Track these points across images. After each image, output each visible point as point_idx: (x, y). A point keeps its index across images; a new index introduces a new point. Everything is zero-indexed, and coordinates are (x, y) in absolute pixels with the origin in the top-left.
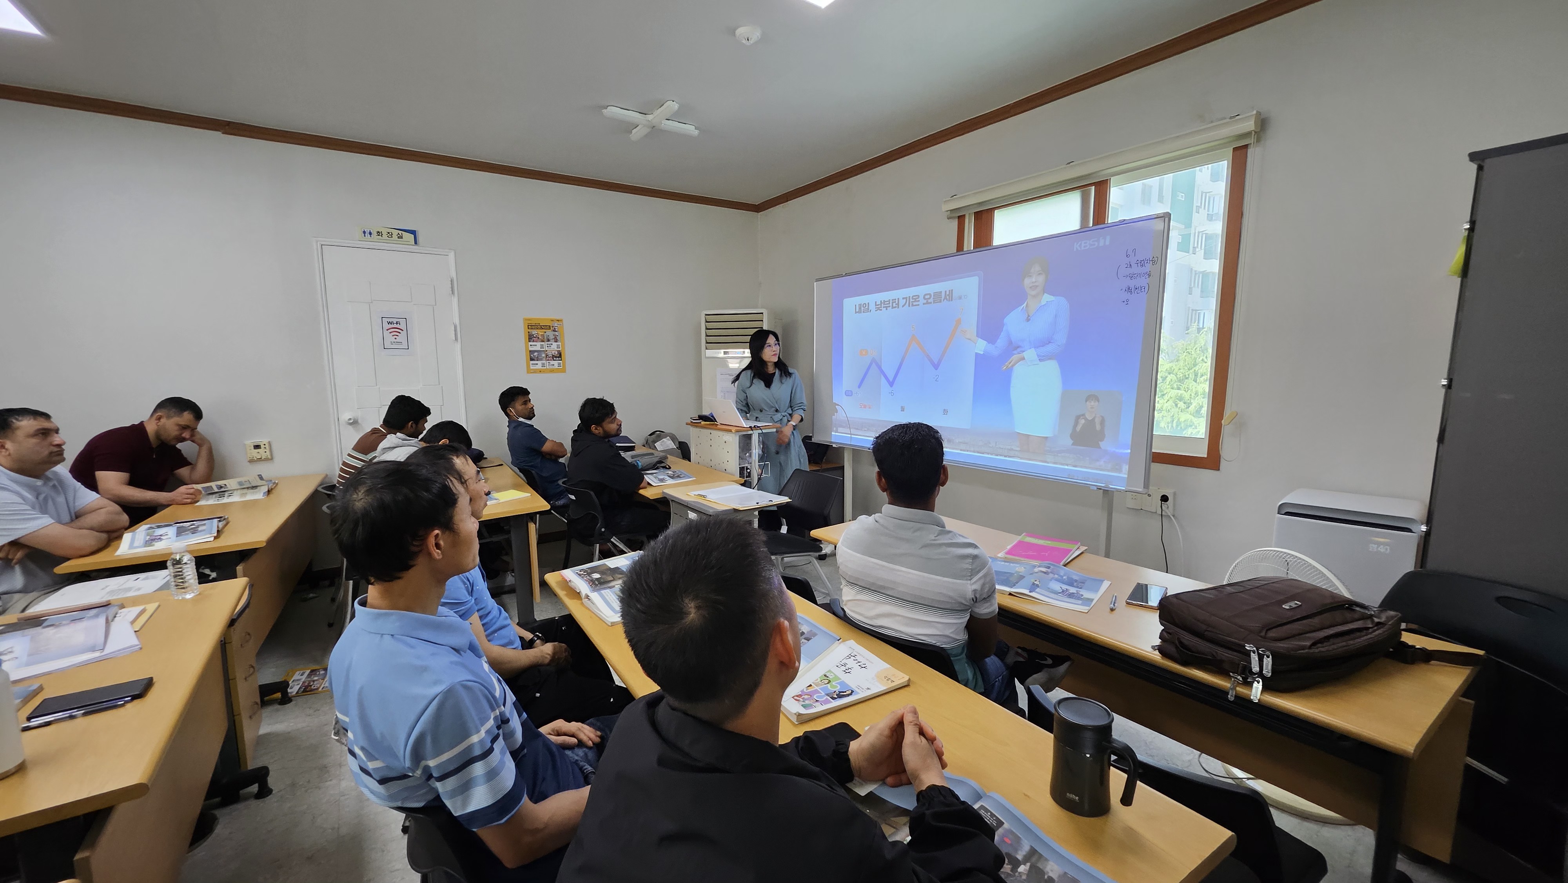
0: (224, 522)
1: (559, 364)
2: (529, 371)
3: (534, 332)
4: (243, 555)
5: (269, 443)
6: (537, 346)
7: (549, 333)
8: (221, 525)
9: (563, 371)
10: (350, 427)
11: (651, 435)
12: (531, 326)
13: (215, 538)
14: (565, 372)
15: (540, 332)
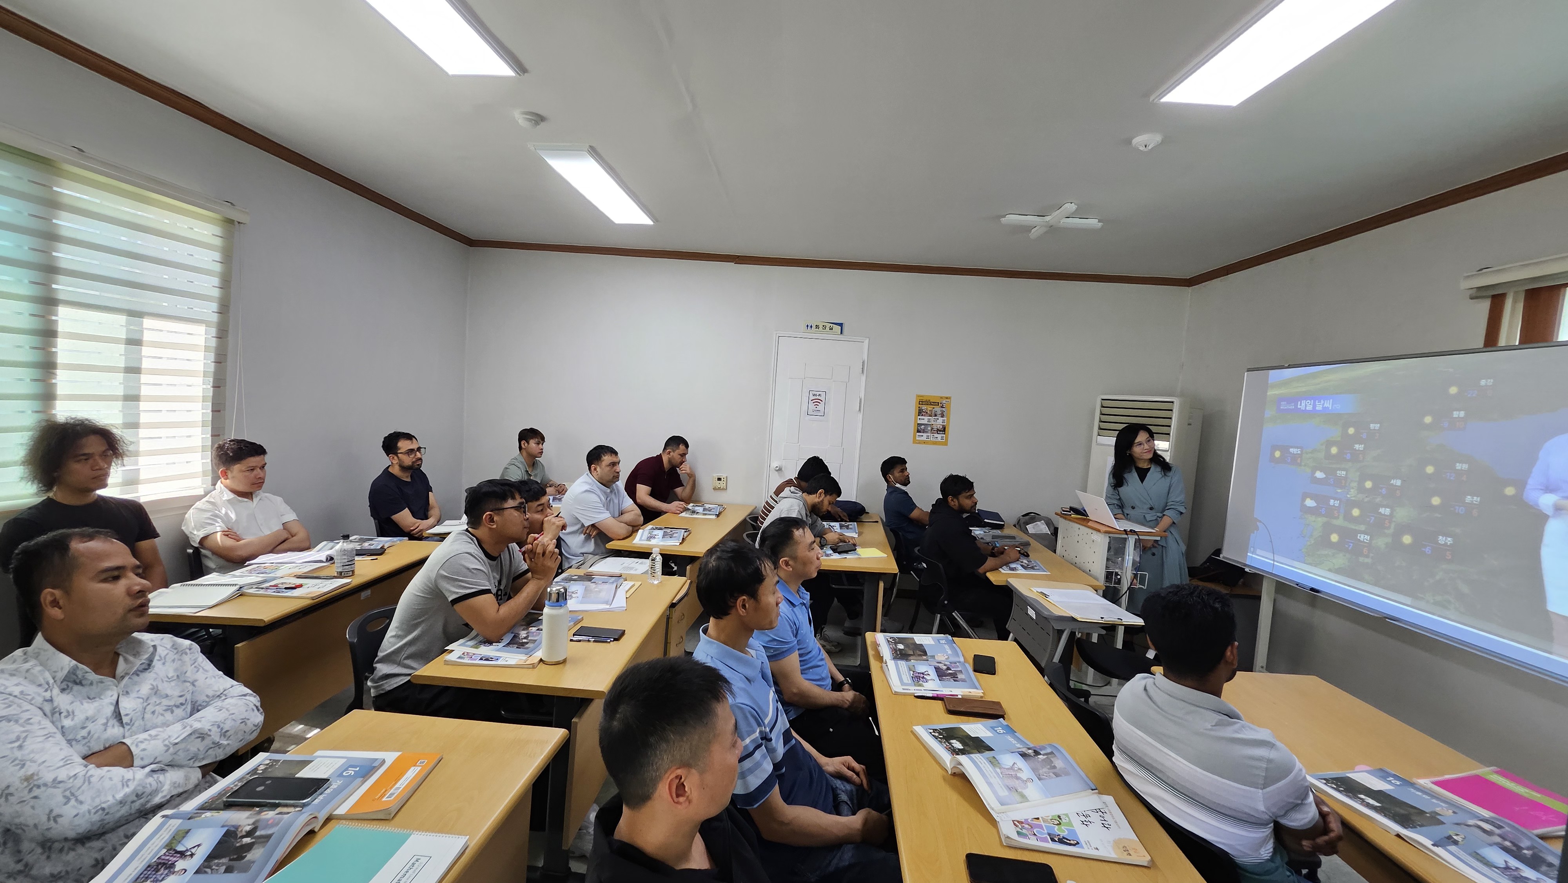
0: (688, 533)
1: (942, 437)
2: (915, 441)
3: (924, 407)
4: (692, 559)
5: (727, 477)
6: (925, 420)
7: (938, 409)
8: (686, 534)
9: (946, 444)
10: (776, 472)
11: (1023, 516)
12: (921, 402)
13: (680, 543)
14: (946, 445)
15: (929, 408)
